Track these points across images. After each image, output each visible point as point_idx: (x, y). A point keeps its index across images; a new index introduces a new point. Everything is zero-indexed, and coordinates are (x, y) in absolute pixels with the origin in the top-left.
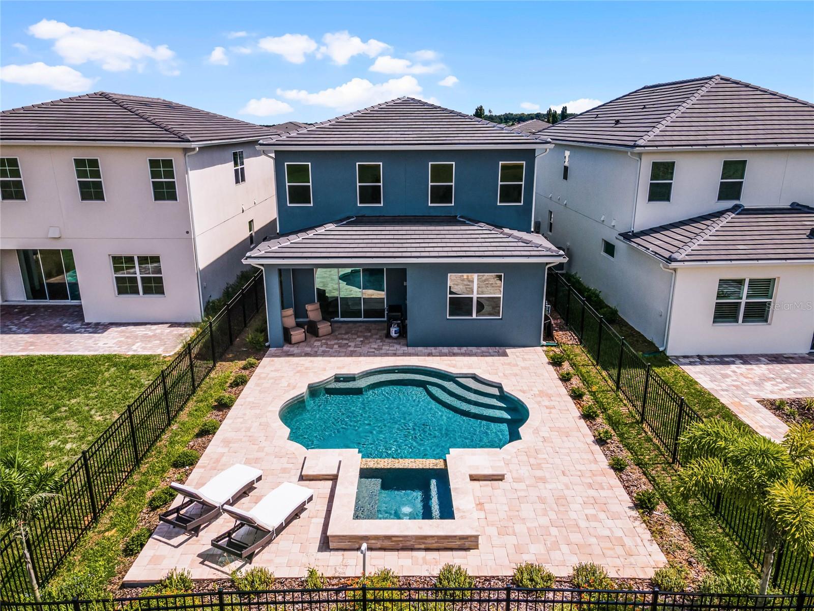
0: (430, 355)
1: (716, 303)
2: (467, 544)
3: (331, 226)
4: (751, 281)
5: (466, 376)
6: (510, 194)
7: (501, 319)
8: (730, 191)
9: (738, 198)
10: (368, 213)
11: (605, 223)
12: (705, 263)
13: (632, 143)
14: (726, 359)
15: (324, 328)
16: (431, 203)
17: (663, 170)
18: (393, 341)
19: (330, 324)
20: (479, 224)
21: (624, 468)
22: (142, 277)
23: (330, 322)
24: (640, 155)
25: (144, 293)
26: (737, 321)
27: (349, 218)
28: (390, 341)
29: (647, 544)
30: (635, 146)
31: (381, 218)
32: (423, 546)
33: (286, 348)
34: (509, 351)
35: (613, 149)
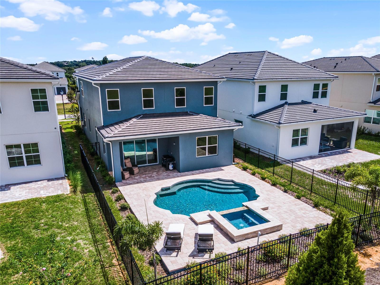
0: (193, 174)
1: (292, 139)
2: (279, 228)
3: (134, 120)
4: (302, 129)
5: (215, 180)
6: (209, 101)
7: (218, 155)
8: (284, 96)
9: (286, 99)
10: (148, 113)
11: (235, 112)
12: (290, 124)
13: (252, 78)
14: (297, 160)
15: (136, 170)
16: (176, 106)
17: (262, 89)
18: (171, 171)
19: (138, 168)
20: (200, 115)
21: (300, 198)
22: (26, 156)
23: (138, 167)
24: (254, 83)
25: (28, 165)
26: (298, 145)
27: (140, 115)
28: (170, 172)
29: (326, 216)
30: (254, 79)
31: (155, 115)
32: (265, 233)
33: (124, 181)
34: (223, 168)
35: (243, 81)
